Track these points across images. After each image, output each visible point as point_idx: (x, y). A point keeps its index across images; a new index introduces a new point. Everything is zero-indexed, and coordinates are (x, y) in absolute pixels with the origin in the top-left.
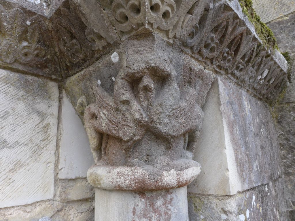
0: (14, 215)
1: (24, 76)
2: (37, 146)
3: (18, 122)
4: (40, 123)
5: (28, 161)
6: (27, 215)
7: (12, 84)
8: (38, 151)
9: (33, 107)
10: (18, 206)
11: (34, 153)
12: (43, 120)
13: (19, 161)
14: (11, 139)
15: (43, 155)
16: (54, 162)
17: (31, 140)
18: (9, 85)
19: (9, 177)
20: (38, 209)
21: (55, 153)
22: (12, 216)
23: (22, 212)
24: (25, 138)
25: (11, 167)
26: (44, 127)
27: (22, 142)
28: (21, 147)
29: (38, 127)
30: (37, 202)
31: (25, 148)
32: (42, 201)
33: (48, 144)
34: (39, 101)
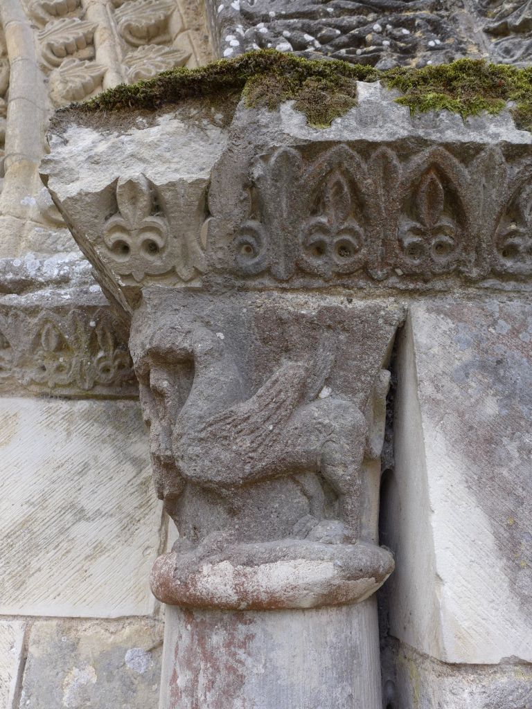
0: (89, 633)
1: (112, 403)
2: (128, 518)
3: (102, 479)
4: (134, 477)
5: (113, 544)
6: (110, 637)
7: (95, 420)
8: (130, 526)
9: (124, 451)
10: (97, 619)
11: (125, 528)
12: (141, 471)
13: (100, 542)
14: (91, 506)
15: (139, 533)
16: (157, 547)
17: (120, 508)
18: (91, 421)
19: (85, 568)
20: (127, 631)
21: (160, 530)
22: (86, 633)
23: (103, 631)
24: (111, 503)
25: (88, 551)
26: (142, 483)
27: (107, 510)
28: (104, 518)
29: (132, 484)
30: (127, 618)
31: (109, 521)
32: (134, 617)
33: (147, 514)
34: (135, 440)
